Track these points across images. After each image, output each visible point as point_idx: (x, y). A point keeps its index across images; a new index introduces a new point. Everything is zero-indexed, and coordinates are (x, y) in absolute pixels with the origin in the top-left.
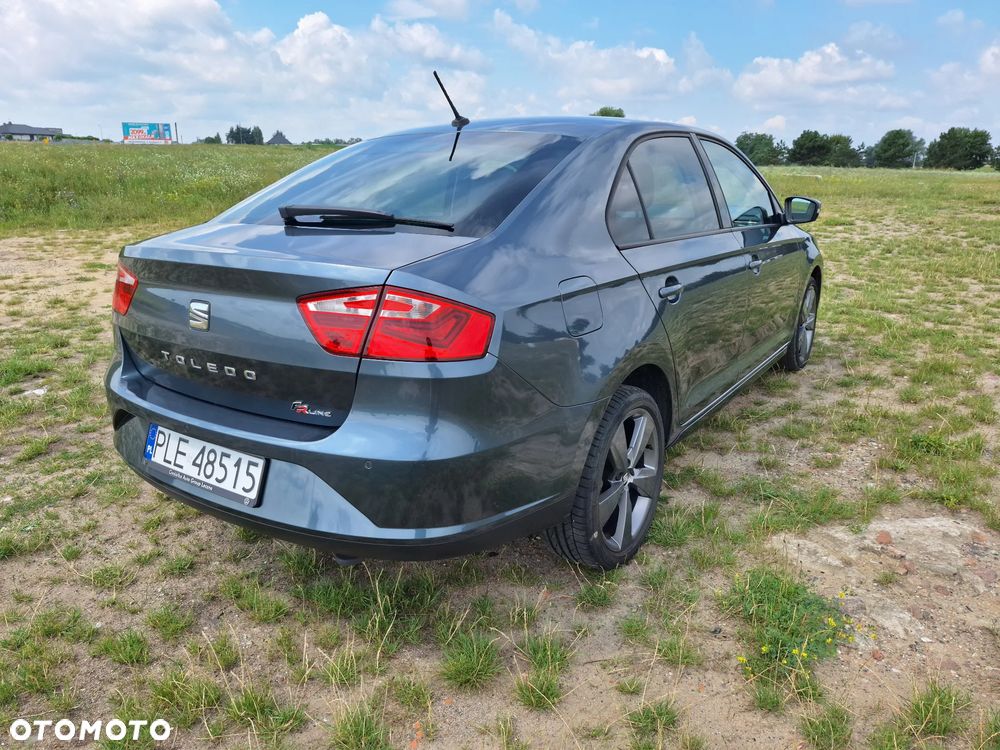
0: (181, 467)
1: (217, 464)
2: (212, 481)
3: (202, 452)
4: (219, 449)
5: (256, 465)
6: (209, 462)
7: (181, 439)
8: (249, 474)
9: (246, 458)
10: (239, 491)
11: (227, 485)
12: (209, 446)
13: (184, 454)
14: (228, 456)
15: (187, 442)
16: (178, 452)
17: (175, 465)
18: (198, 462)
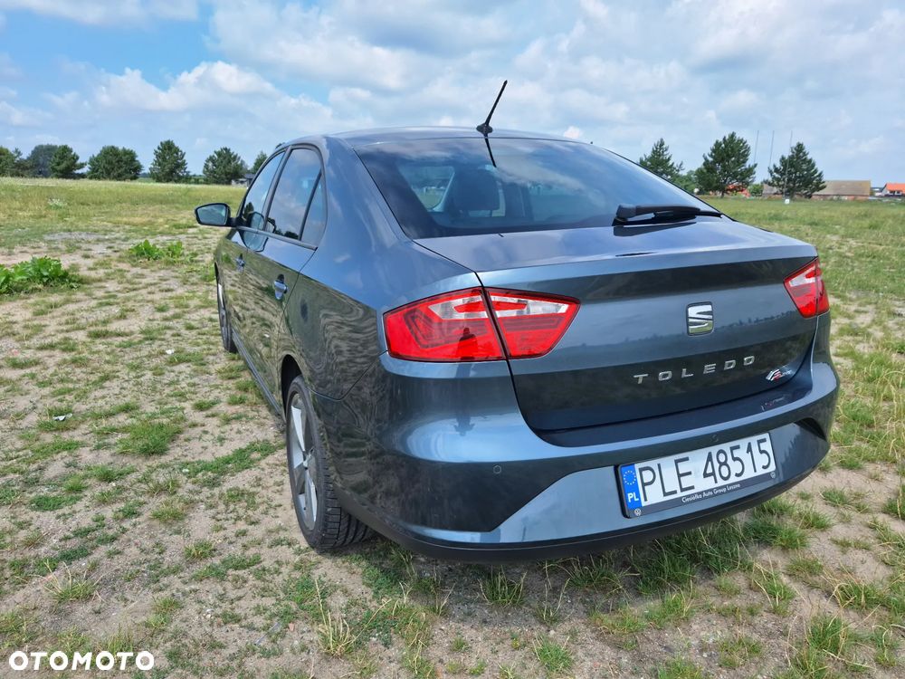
0: (692, 488)
1: (730, 461)
2: (733, 479)
3: (710, 458)
4: (726, 447)
5: (764, 440)
6: (721, 464)
7: (677, 462)
8: (762, 452)
9: (754, 440)
10: (761, 472)
11: (749, 474)
12: (714, 450)
13: (689, 473)
14: (738, 447)
15: (687, 459)
16: (680, 476)
17: (682, 490)
18: (709, 470)
